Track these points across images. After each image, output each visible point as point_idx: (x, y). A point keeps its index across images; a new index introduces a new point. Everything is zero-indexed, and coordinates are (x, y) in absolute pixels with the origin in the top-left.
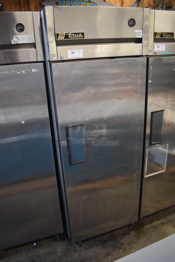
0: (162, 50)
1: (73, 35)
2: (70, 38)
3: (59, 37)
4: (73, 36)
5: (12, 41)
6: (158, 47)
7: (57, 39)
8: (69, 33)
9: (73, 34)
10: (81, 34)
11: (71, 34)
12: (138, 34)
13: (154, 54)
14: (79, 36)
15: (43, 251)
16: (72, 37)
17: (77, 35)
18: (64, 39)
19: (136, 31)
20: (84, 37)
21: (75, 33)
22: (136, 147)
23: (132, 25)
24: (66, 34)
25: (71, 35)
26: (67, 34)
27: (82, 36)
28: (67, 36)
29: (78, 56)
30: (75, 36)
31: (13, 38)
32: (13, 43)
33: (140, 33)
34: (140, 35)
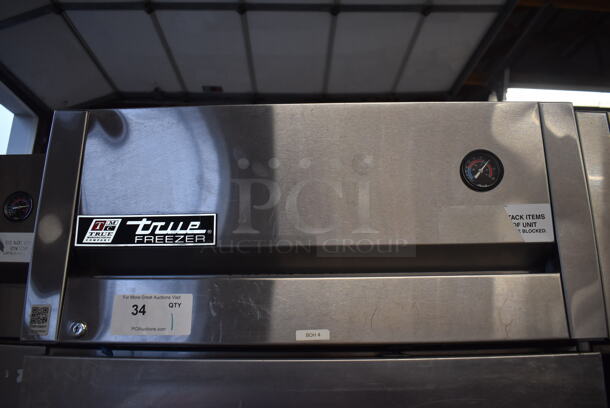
1: (155, 227)
2: (142, 242)
3: (88, 234)
4: (157, 232)
7: (80, 241)
8: (140, 219)
9: (160, 224)
10: (198, 223)
11: (149, 222)
12: (527, 225)
14: (188, 231)
16: (153, 233)
17: (174, 228)
18: (113, 242)
19: (512, 209)
20: (209, 238)
21: (167, 220)
24: (125, 220)
25: (146, 227)
26: (129, 223)
27: (204, 231)
28: (126, 232)
29: (163, 329)
30: (169, 231)
33: (538, 217)
34: (544, 231)
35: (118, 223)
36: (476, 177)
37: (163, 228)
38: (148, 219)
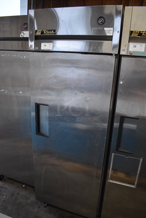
0: (140, 51)
4: (47, 32)
5: (20, 35)
6: (135, 47)
7: (36, 34)
8: (44, 30)
9: (47, 31)
10: (53, 31)
12: (109, 32)
13: (129, 54)
15: (23, 193)
16: (46, 33)
17: (50, 32)
18: (41, 34)
19: (105, 29)
20: (55, 34)
21: (48, 30)
22: (97, 144)
23: (102, 22)
24: (42, 30)
25: (45, 32)
26: (43, 31)
28: (42, 33)
30: (49, 32)
31: (21, 33)
32: (21, 36)
33: (110, 30)
34: (111, 33)
35: (41, 31)
36: (100, 22)
37: (48, 32)
38: (46, 30)
